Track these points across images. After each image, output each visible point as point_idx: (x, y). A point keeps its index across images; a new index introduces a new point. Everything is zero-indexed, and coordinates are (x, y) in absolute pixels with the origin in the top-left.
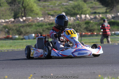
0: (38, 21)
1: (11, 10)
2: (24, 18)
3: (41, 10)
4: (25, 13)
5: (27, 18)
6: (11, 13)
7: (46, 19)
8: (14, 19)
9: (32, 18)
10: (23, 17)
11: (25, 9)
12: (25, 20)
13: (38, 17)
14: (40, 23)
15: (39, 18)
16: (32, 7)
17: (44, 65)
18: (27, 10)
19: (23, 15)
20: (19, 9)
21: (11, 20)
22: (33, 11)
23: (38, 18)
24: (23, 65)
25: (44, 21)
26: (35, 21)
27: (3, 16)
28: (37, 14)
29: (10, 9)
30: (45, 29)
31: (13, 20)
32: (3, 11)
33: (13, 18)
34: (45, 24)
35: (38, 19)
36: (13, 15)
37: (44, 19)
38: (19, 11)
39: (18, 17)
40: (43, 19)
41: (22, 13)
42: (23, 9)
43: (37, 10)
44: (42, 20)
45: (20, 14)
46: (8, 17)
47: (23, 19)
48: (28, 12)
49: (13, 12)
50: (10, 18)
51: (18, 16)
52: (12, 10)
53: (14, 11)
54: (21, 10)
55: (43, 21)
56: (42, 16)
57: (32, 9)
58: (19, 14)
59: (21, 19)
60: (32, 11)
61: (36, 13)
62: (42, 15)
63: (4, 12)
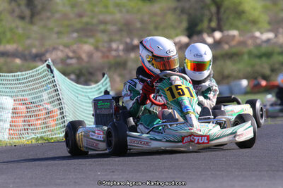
0: (258, 41)
1: (178, 11)
2: (218, 35)
3: (266, 9)
4: (219, 20)
5: (226, 33)
6: (180, 22)
7: (280, 36)
8: (190, 36)
9: (240, 35)
10: (213, 30)
11: (219, 7)
12: (221, 39)
13: (259, 30)
14: (264, 48)
15: (262, 33)
16: (240, 3)
17: (278, 171)
18: (225, 12)
19: (213, 24)
20: (202, 8)
21: (180, 41)
22: (243, 12)
23: (257, 34)
24: (218, 173)
25: (275, 43)
26: (250, 42)
27: (156, 28)
28: (254, 22)
29: (175, 9)
30: (277, 66)
31: (184, 39)
32: (155, 14)
33: (186, 33)
34: (278, 50)
35: (257, 38)
36: (185, 25)
37: (276, 36)
38: (203, 15)
39: (200, 33)
40: (270, 35)
41: (210, 20)
42: (213, 9)
43: (255, 9)
44: (268, 41)
45: (205, 24)
46: (172, 32)
47: (214, 37)
48: (227, 18)
49: (185, 17)
50: (177, 35)
51: (199, 28)
52: (183, 11)
53: (190, 15)
54: (209, 10)
55: (272, 42)
56: (268, 27)
57: (240, 8)
58: (202, 21)
59: (209, 36)
60: (239, 13)
61: (251, 18)
62: (270, 23)
63: (158, 19)
